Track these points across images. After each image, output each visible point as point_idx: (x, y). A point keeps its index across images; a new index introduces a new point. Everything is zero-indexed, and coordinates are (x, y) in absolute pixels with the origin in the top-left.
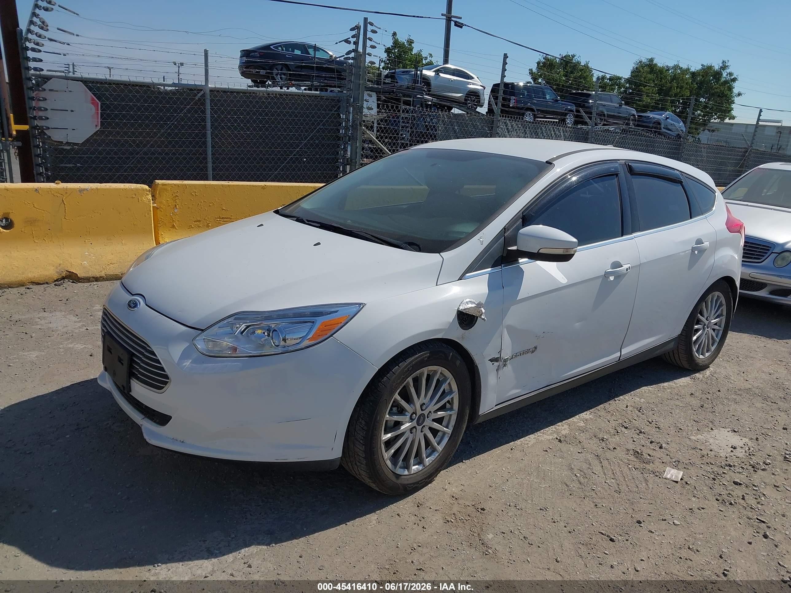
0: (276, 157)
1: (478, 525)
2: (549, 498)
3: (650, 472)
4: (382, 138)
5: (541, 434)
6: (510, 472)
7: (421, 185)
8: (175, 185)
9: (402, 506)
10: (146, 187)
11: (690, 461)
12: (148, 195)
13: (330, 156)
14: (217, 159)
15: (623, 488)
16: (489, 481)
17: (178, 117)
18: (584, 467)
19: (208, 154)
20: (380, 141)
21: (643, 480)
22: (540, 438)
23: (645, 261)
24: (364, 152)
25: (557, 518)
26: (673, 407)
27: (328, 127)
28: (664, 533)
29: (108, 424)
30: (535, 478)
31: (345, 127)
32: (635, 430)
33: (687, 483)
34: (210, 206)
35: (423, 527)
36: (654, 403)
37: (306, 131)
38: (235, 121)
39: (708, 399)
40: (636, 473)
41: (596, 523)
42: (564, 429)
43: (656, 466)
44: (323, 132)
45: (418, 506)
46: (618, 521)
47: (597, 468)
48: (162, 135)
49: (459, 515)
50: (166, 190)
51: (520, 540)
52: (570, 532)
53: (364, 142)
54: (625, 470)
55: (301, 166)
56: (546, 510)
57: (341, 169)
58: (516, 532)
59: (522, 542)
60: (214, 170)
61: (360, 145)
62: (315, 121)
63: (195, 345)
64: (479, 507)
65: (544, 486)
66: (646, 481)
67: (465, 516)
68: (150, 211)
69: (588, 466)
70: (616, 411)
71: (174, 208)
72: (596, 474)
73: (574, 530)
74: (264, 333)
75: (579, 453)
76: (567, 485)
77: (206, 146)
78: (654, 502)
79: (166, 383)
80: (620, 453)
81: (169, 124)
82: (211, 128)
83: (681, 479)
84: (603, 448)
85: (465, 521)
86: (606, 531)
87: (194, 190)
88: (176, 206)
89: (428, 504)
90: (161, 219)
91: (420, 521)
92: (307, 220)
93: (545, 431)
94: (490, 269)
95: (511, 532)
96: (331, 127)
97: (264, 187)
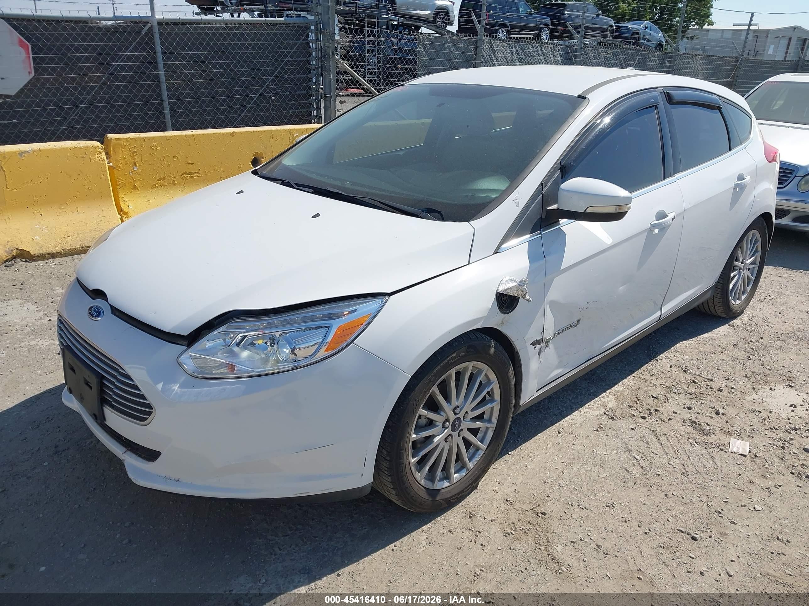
0: (241, 97)
1: (542, 535)
2: (613, 491)
3: (714, 446)
4: (357, 67)
5: (587, 410)
6: (563, 461)
7: (405, 120)
8: (131, 139)
9: (452, 519)
10: (98, 144)
11: (752, 427)
12: (101, 153)
13: (302, 92)
14: (175, 103)
15: (690, 468)
16: (542, 475)
17: (123, 57)
18: (642, 447)
19: (164, 98)
20: (355, 71)
21: (708, 457)
22: (588, 415)
23: (690, 206)
24: (338, 85)
25: (627, 516)
26: (719, 363)
27: (297, 59)
28: (747, 523)
29: (92, 442)
30: (592, 466)
31: (316, 57)
32: (685, 395)
33: (756, 456)
34: (174, 160)
35: (482, 545)
36: (697, 359)
37: (273, 65)
38: (191, 58)
39: (753, 349)
40: (698, 448)
41: (672, 518)
42: (611, 401)
43: (718, 437)
44: (292, 65)
45: (470, 517)
46: (694, 513)
47: (656, 447)
48: (108, 78)
49: (518, 524)
50: (122, 146)
51: (593, 549)
52: (646, 533)
53: (338, 74)
54: (686, 446)
55: (270, 105)
56: (613, 506)
57: (315, 106)
58: (587, 540)
59: (596, 552)
60: (172, 116)
61: (334, 77)
62: (282, 52)
63: (180, 365)
64: (539, 511)
65: (604, 475)
66: (712, 457)
67: (525, 525)
68: (106, 171)
69: (646, 445)
70: (660, 373)
71: (132, 166)
72: (656, 454)
73: (650, 530)
74: (266, 343)
75: (632, 429)
76: (628, 472)
77: (161, 89)
78: (727, 485)
79: (150, 414)
80: (676, 425)
81: (114, 65)
82: (164, 68)
83: (750, 452)
84: (657, 421)
85: (526, 531)
86: (685, 527)
87: (154, 144)
88: (135, 163)
89: (481, 513)
90: (120, 179)
91: (477, 536)
92: (295, 184)
93: (591, 405)
94: (529, 236)
95: (581, 539)
96: (300, 59)
97: (232, 135)
